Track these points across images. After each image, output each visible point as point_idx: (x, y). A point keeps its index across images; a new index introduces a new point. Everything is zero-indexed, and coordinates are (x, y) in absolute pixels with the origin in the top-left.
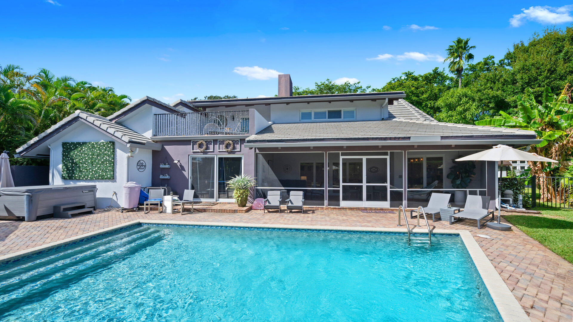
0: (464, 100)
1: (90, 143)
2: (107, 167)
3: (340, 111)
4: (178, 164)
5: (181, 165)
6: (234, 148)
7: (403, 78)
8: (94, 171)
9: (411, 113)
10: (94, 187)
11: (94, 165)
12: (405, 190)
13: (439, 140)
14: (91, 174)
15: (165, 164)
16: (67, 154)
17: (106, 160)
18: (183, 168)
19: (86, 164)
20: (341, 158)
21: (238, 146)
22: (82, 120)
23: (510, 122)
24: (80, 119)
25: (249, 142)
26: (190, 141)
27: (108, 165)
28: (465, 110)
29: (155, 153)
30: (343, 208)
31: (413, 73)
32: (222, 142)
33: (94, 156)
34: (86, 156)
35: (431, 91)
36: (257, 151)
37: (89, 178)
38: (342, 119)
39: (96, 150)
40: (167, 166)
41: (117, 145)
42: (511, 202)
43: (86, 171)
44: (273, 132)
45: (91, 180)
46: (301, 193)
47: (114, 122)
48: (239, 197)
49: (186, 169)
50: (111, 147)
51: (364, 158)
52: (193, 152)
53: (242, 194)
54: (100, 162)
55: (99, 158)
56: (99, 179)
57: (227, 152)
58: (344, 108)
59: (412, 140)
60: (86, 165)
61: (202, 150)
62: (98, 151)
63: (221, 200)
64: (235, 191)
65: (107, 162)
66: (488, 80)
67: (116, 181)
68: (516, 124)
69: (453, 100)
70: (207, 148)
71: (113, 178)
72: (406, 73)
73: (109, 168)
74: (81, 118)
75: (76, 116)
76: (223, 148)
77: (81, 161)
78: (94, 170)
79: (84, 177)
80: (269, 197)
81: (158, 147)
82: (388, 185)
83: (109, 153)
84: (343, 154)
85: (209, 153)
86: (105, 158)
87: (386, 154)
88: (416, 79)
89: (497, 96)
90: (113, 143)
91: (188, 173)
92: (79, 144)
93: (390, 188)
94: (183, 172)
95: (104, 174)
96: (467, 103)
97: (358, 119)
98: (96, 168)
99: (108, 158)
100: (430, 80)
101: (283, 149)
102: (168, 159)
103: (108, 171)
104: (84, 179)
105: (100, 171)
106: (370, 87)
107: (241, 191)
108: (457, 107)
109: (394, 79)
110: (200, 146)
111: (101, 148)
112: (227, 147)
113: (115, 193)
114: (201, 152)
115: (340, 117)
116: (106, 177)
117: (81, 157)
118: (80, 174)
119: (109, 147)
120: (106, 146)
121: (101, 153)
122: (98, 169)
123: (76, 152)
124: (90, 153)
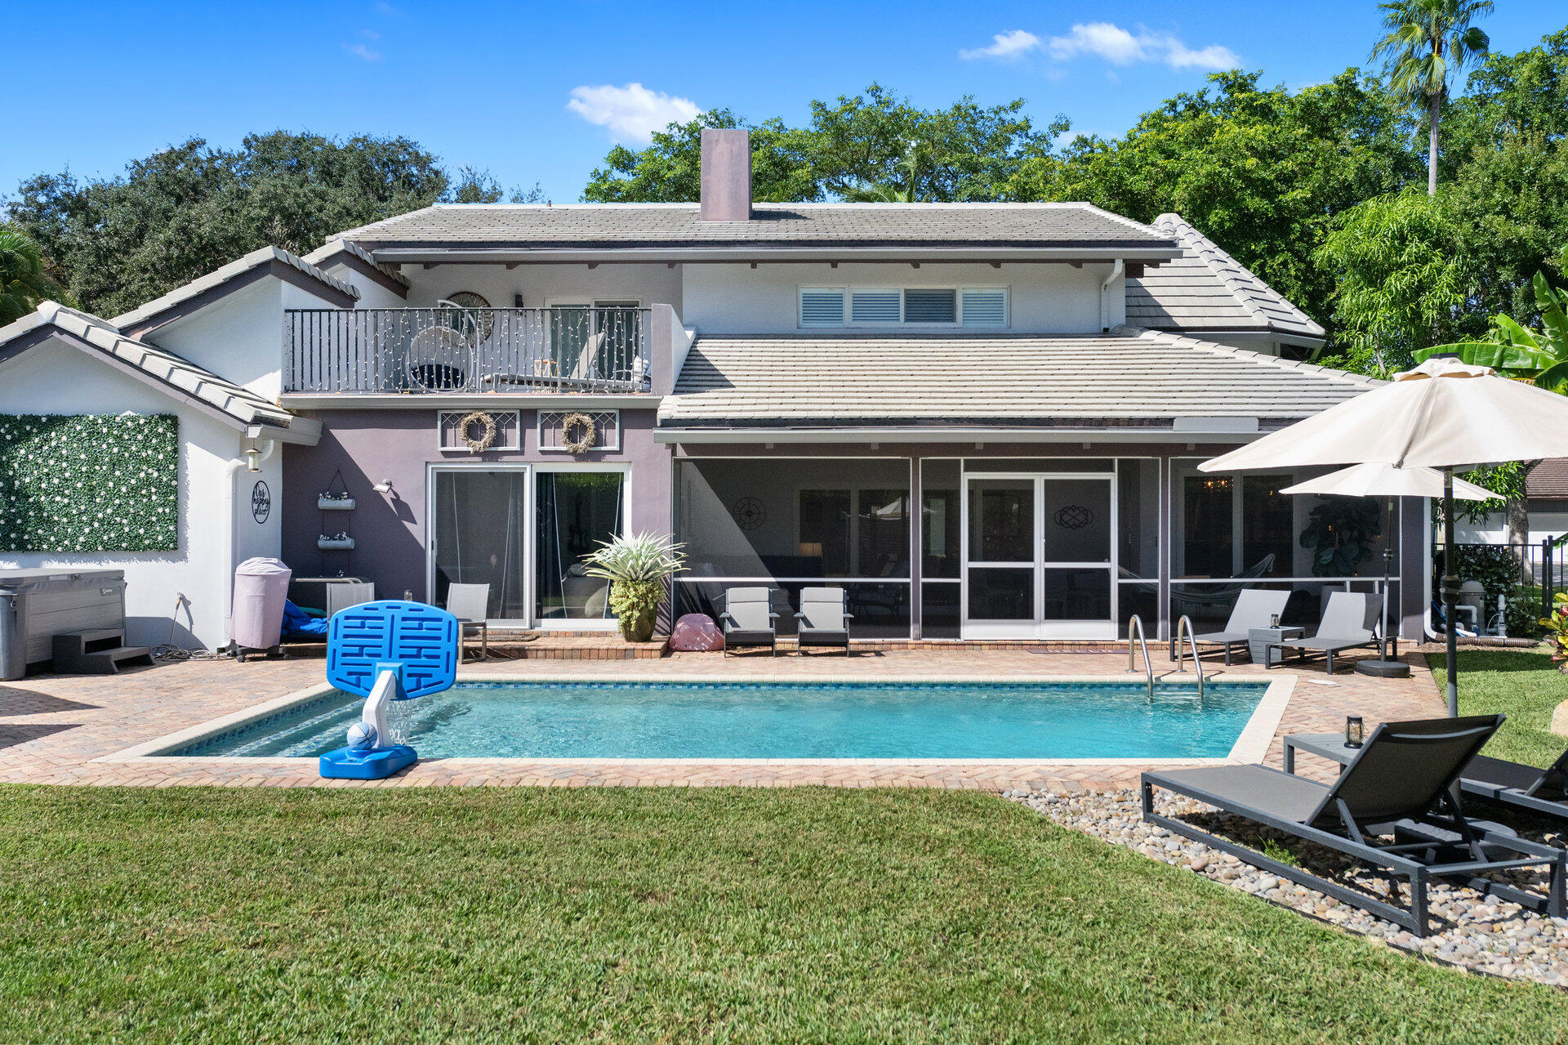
0: (1415, 247)
1: (79, 418)
2: (150, 507)
3: (950, 296)
4: (388, 498)
5: (397, 501)
6: (599, 440)
7: (1211, 98)
8: (101, 521)
9: (1219, 291)
10: (119, 576)
11: (98, 500)
12: (1164, 580)
14: (87, 530)
15: (337, 496)
17: (148, 482)
18: (404, 510)
19: (63, 496)
20: (966, 477)
21: (612, 437)
22: (65, 338)
23: (1516, 357)
24: (55, 334)
25: (668, 423)
26: (432, 413)
27: (154, 498)
28: (1420, 288)
29: (292, 454)
30: (971, 644)
31: (1254, 79)
32: (554, 419)
33: (97, 468)
34: (64, 465)
35: (1327, 170)
36: (681, 453)
37: (78, 547)
38: (959, 323)
39: (104, 446)
40: (346, 503)
41: (187, 424)
42: (1474, 619)
43: (65, 520)
44: (724, 384)
45: (89, 550)
46: (839, 593)
47: (137, 336)
48: (632, 606)
49: (417, 513)
50: (164, 434)
51: (1039, 480)
52: (443, 452)
53: (644, 597)
54: (124, 489)
55: (117, 473)
56: (118, 548)
57: (574, 453)
58: (967, 287)
59: (1177, 428)
60: (66, 501)
61: (479, 445)
62: (115, 450)
63: (548, 624)
64: (617, 589)
65: (153, 490)
66: (1495, 178)
67: (184, 558)
68: (1535, 364)
69: (1374, 248)
70: (499, 440)
71: (172, 546)
72: (1225, 78)
73: (160, 510)
74: (62, 331)
75: (41, 322)
76: (556, 439)
77: (43, 486)
78: (100, 515)
79: (58, 542)
80: (732, 610)
81: (305, 433)
82: (1113, 565)
83: (161, 457)
84: (971, 466)
85: (505, 458)
86: (142, 475)
87: (1107, 466)
88: (1264, 112)
89: (1522, 243)
90: (173, 422)
91: (423, 529)
92: (34, 420)
93: (1120, 576)
94: (406, 523)
95: (142, 531)
96: (1423, 260)
97: (1018, 327)
98: (109, 511)
99: (156, 474)
100: (1325, 118)
101: (780, 448)
102: (347, 476)
103: (154, 519)
104: (60, 549)
105: (125, 521)
106: (1066, 128)
107: (642, 588)
108: (1387, 273)
109: (1173, 105)
110: (474, 431)
111: (126, 437)
112: (574, 434)
113: (182, 598)
114: (476, 454)
115: (952, 319)
116: (147, 542)
117: (46, 470)
118: (40, 531)
119: (158, 435)
120: (146, 431)
121: (127, 455)
122: (115, 513)
123: (23, 452)
124: (83, 456)
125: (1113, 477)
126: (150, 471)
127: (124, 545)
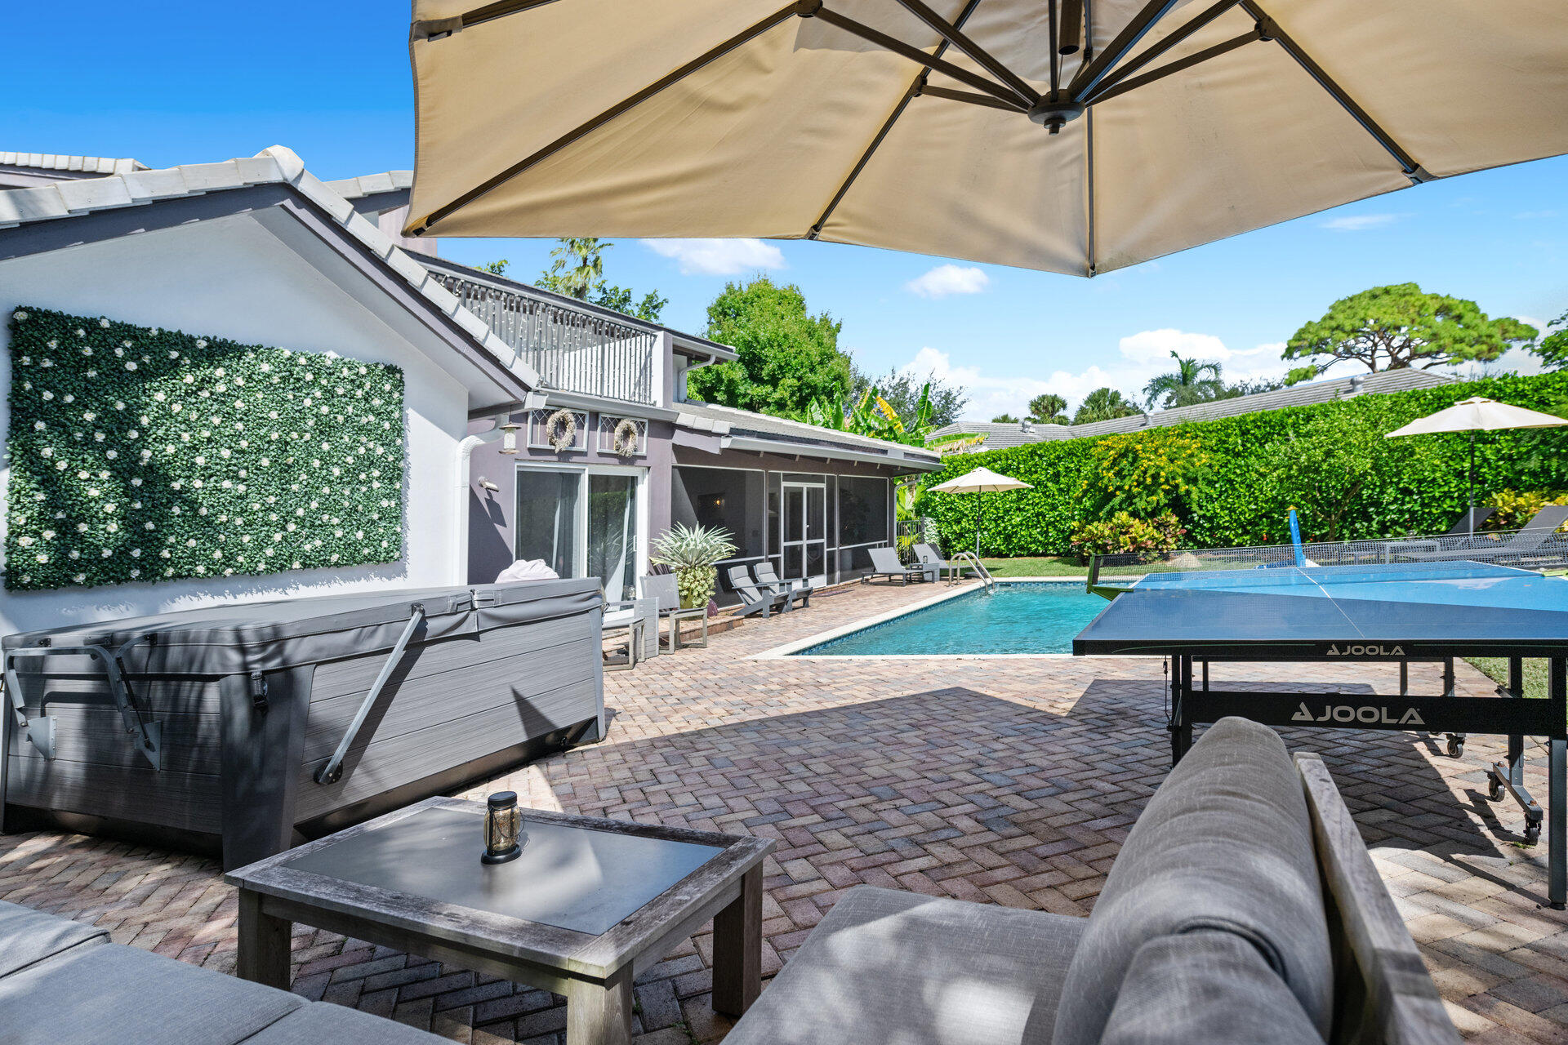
1: (265, 350)
2: (371, 500)
4: (482, 499)
5: (491, 500)
8: (300, 522)
11: (295, 488)
12: (836, 550)
13: (902, 457)
14: (278, 537)
16: (69, 399)
17: (370, 462)
18: (497, 514)
19: (236, 478)
20: (784, 484)
21: (643, 442)
27: (376, 485)
32: (609, 426)
33: (295, 435)
34: (240, 426)
37: (262, 567)
39: (308, 402)
41: (409, 387)
43: (239, 521)
45: (279, 569)
49: (505, 514)
50: (386, 393)
52: (530, 450)
54: (337, 471)
55: (327, 446)
56: (325, 563)
59: (890, 455)
60: (242, 488)
65: (375, 473)
67: (402, 571)
70: (574, 438)
71: (397, 555)
73: (384, 503)
76: (610, 442)
77: (200, 461)
78: (300, 512)
79: (227, 560)
82: (825, 541)
83: (385, 425)
86: (362, 450)
87: (822, 480)
90: (399, 377)
92: (185, 343)
93: (827, 548)
94: (499, 527)
95: (360, 535)
98: (314, 505)
99: (380, 450)
103: (376, 516)
105: (336, 521)
110: (557, 428)
111: (340, 391)
114: (557, 453)
116: (366, 551)
117: (206, 434)
118: (192, 543)
119: (381, 395)
120: (367, 387)
121: (340, 418)
122: (323, 508)
123: (160, 396)
124: (274, 415)
125: (823, 486)
126: (371, 445)
127: (335, 557)
